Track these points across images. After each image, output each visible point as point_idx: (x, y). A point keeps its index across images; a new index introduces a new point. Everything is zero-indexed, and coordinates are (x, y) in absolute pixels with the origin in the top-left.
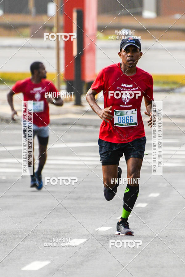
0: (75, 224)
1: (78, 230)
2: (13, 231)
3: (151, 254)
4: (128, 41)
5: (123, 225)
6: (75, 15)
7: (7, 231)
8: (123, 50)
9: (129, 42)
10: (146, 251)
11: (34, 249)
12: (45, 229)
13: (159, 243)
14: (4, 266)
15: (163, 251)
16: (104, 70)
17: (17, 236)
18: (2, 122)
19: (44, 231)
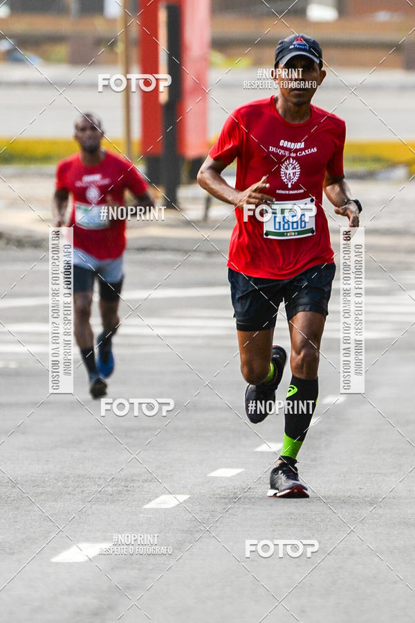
0: (165, 463)
1: (171, 476)
2: (34, 478)
3: (327, 525)
4: (292, 47)
5: (284, 472)
6: (162, 16)
7: (19, 478)
8: (282, 65)
9: (296, 49)
10: (318, 520)
11: (77, 517)
12: (102, 474)
13: (345, 503)
14: (13, 554)
15: (353, 519)
16: (239, 111)
17: (40, 490)
18: (9, 246)
19: (100, 478)
